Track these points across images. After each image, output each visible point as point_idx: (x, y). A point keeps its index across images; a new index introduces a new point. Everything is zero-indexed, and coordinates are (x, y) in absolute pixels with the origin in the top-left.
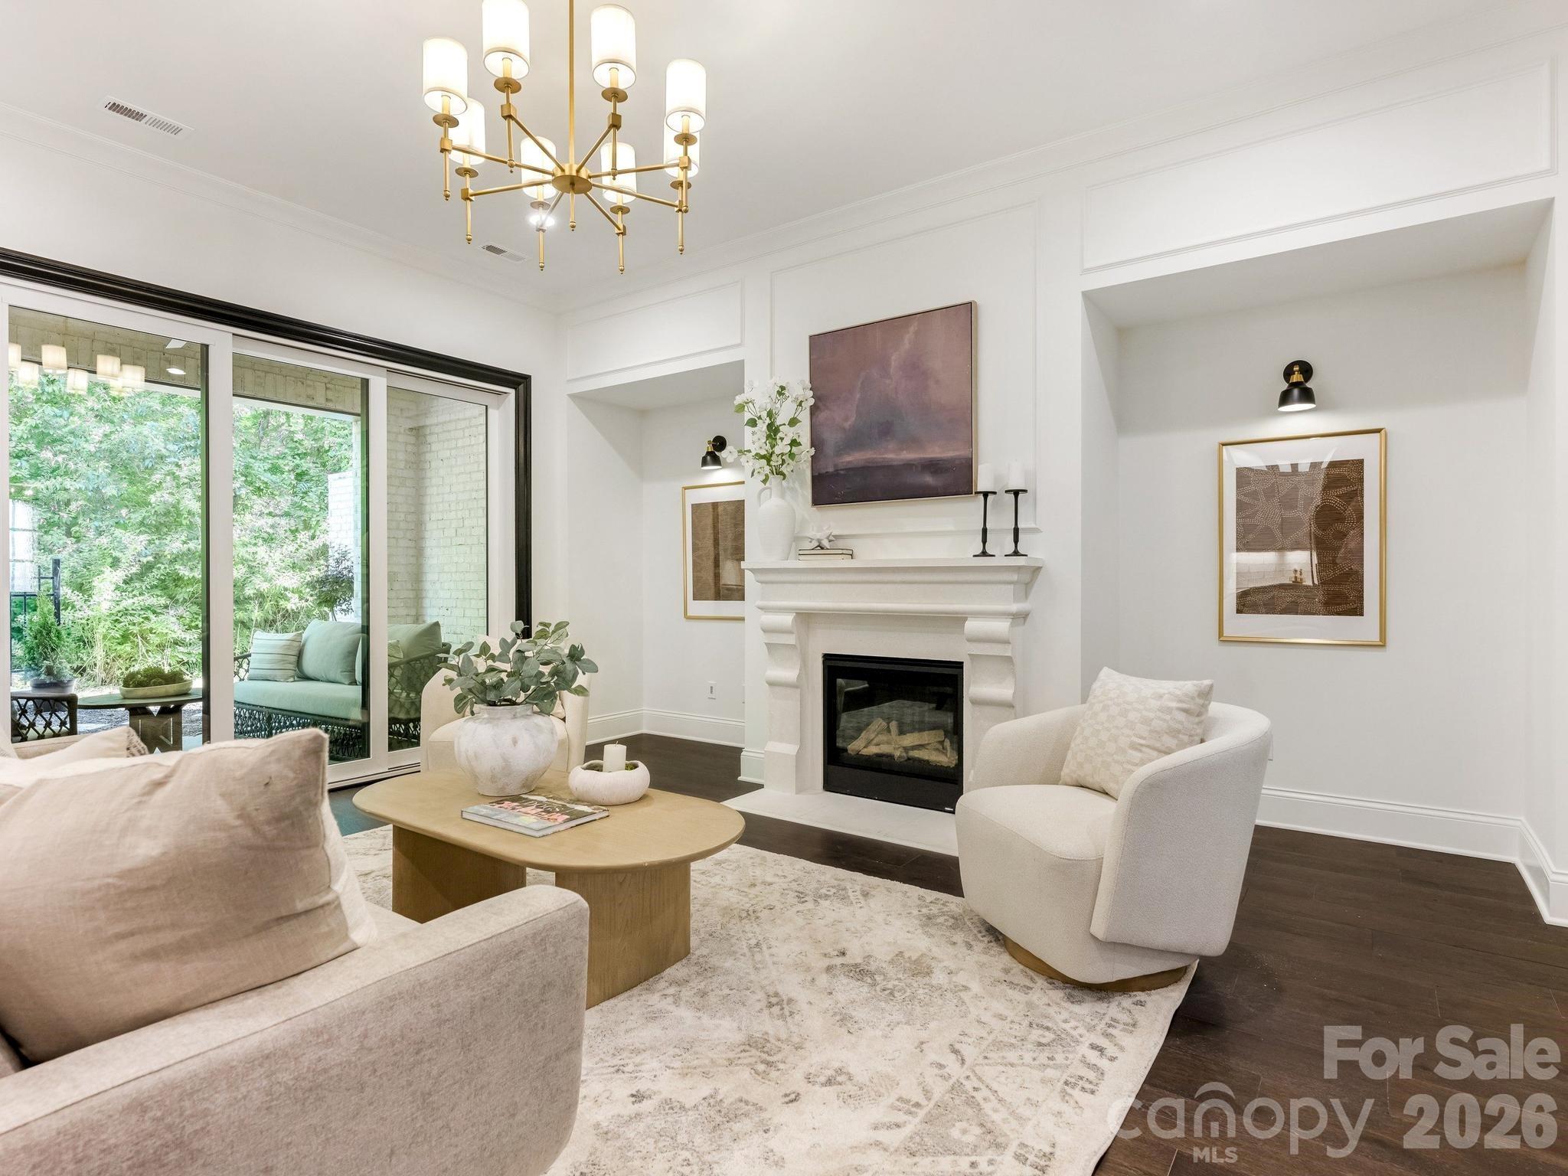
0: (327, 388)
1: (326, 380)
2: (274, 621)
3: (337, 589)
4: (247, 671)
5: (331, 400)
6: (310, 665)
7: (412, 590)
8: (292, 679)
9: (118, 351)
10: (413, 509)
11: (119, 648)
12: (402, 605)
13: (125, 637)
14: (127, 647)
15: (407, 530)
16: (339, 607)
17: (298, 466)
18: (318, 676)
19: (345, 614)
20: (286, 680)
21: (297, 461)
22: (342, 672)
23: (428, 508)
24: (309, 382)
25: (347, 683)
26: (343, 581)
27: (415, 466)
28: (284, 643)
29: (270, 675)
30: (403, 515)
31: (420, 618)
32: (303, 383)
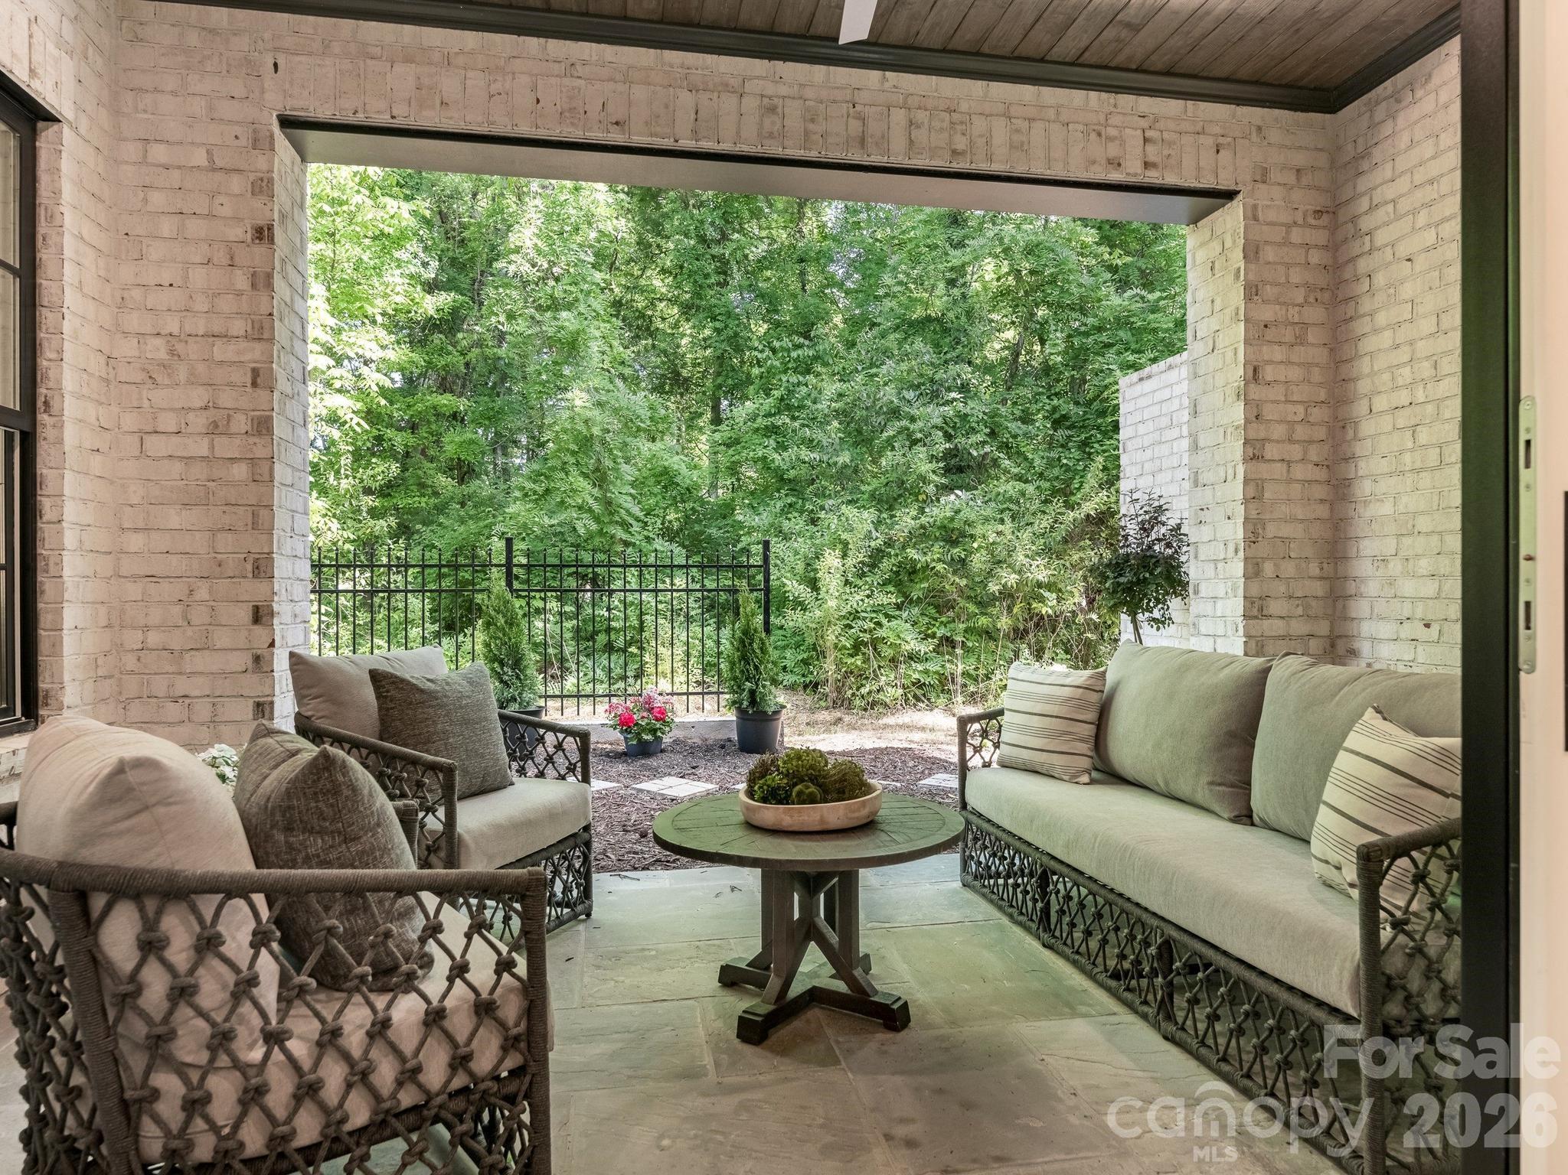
0: (1146, 140)
1: (1143, 123)
2: (1026, 631)
3: (1145, 579)
4: (997, 745)
5: (1154, 165)
6: (1124, 752)
7: (1321, 578)
8: (1085, 778)
9: (780, 110)
10: (1322, 395)
11: (850, 661)
12: (1300, 611)
13: (857, 647)
14: (858, 661)
15: (1311, 442)
16: (1147, 614)
17: (1055, 409)
18: (1143, 778)
19: (1158, 629)
20: (1073, 780)
21: (1055, 402)
22: (1211, 783)
23: (1363, 386)
24: (1112, 132)
25: (1226, 816)
26: (1157, 564)
27: (1327, 295)
28: (1067, 692)
29: (1042, 764)
30: (1300, 409)
31: (1340, 643)
32: (1099, 135)
